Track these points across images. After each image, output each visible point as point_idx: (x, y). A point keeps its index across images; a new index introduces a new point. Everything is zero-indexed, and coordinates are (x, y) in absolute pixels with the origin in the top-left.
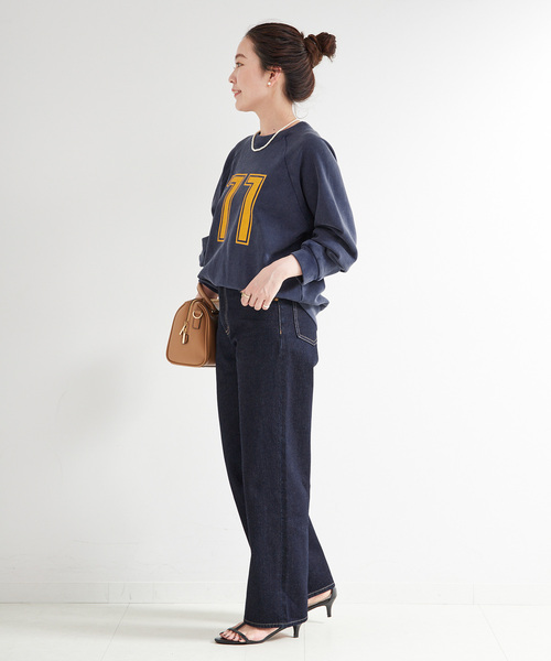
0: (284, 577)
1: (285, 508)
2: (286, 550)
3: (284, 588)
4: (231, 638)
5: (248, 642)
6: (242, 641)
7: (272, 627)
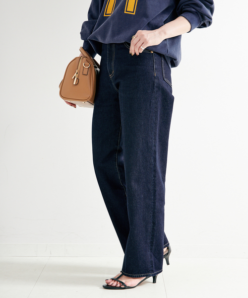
0: (152, 242)
1: (155, 195)
2: (154, 223)
3: (151, 249)
4: (114, 285)
5: (126, 287)
6: (123, 287)
7: (142, 276)
